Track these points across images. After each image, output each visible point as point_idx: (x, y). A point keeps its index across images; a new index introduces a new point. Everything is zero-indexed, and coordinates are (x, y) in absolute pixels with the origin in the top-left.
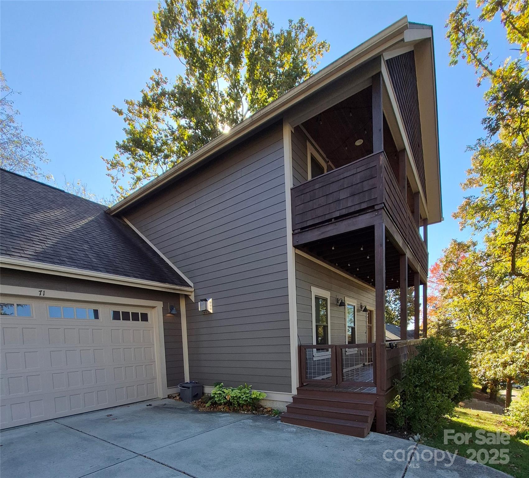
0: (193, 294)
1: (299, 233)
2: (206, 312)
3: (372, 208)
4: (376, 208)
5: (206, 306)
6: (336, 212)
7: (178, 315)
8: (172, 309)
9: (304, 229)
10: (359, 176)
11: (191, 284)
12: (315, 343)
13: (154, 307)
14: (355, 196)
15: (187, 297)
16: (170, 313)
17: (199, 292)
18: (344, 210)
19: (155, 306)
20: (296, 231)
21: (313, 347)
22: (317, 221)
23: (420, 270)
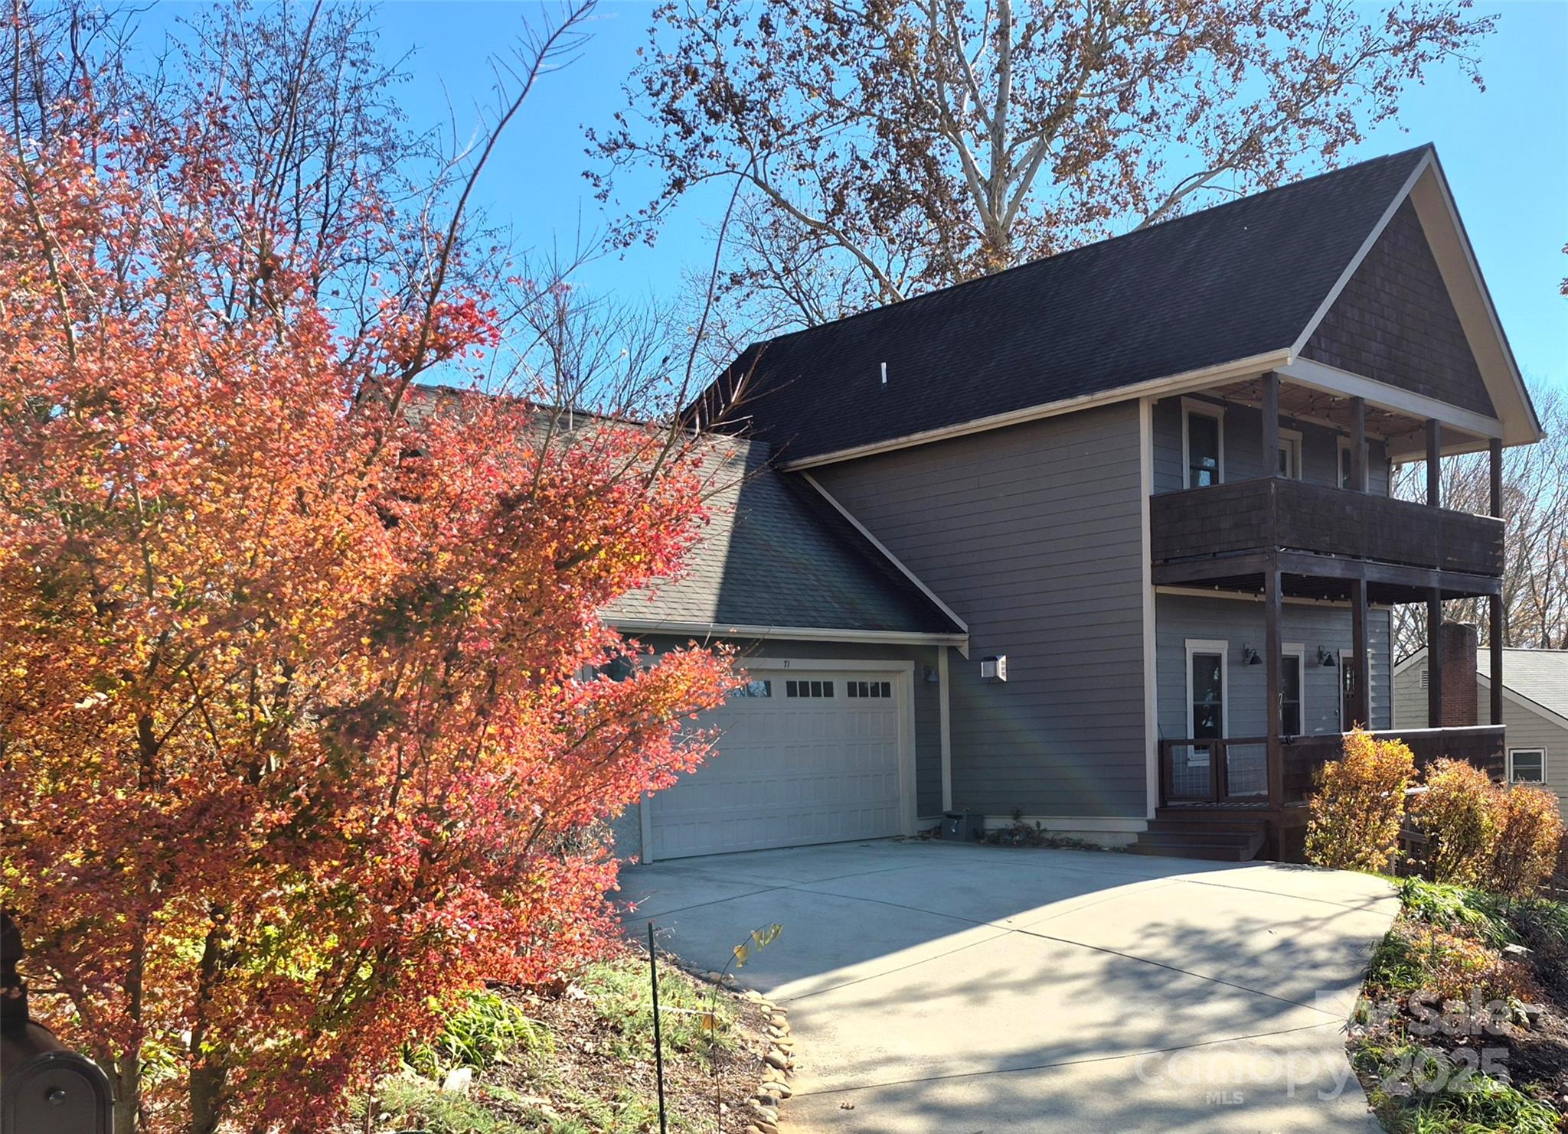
0: (966, 647)
5: (996, 671)
7: (937, 683)
8: (927, 673)
9: (1168, 562)
12: (1191, 736)
13: (899, 672)
15: (953, 651)
16: (925, 681)
19: (901, 670)
21: (1187, 742)
22: (1188, 553)
23: (1442, 581)
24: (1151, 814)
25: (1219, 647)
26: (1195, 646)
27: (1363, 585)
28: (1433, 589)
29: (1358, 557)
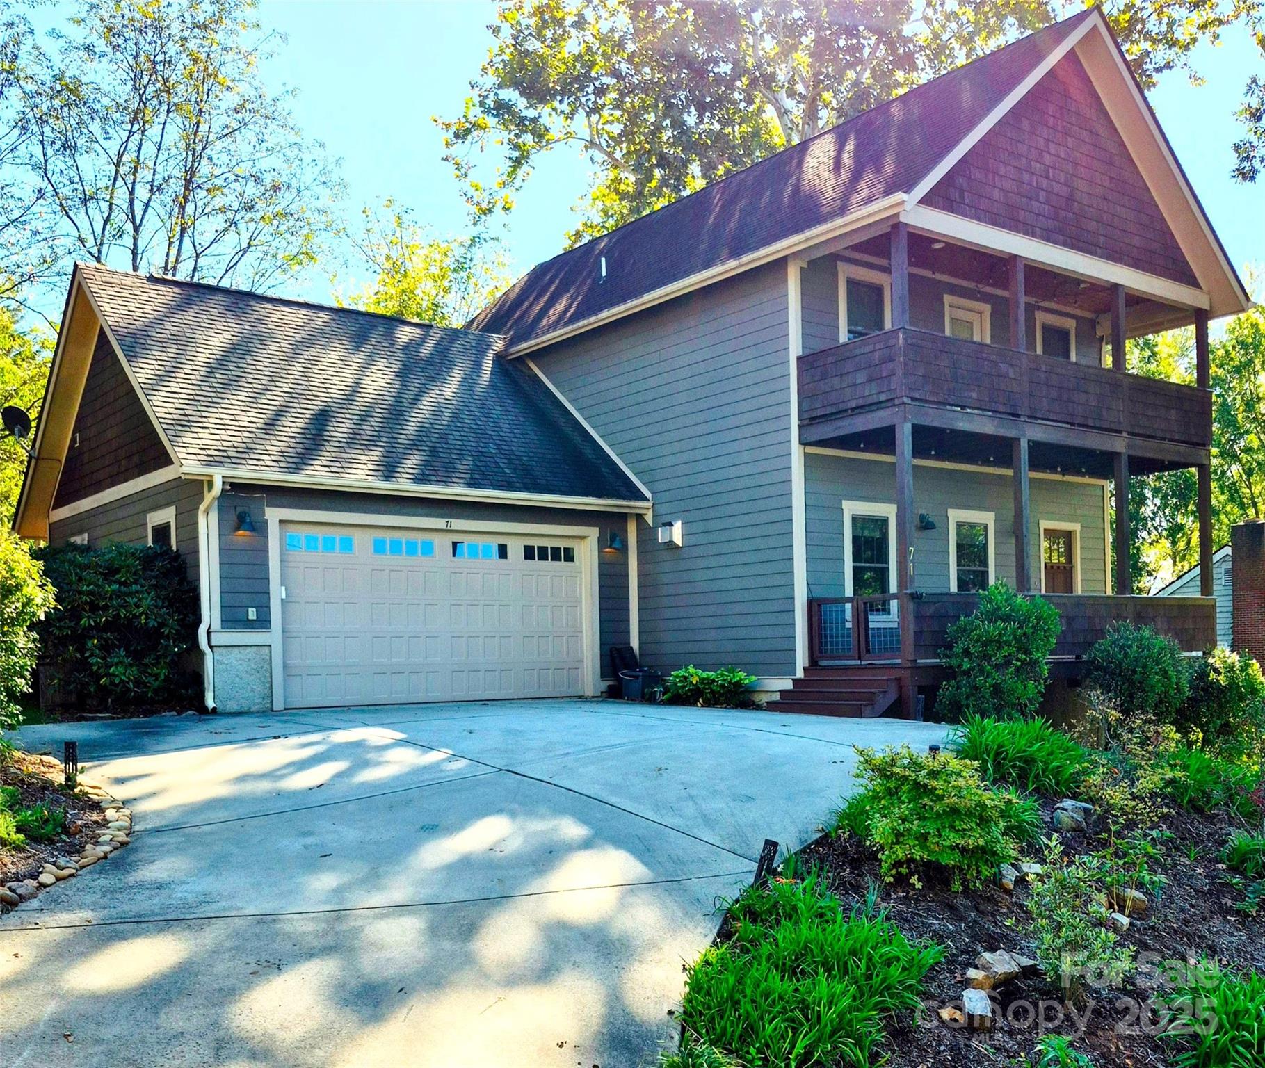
0: (650, 513)
1: (808, 425)
2: (670, 545)
3: (891, 402)
4: (897, 402)
5: (671, 536)
6: (853, 402)
7: (624, 549)
8: (613, 540)
9: (814, 420)
11: (648, 494)
13: (583, 538)
14: (874, 382)
15: (640, 518)
16: (610, 547)
17: (662, 509)
19: (586, 534)
20: (803, 422)
22: (829, 410)
23: (1129, 446)
24: (800, 674)
25: (888, 511)
26: (852, 508)
27: (1024, 444)
28: (1119, 454)
29: (1018, 416)
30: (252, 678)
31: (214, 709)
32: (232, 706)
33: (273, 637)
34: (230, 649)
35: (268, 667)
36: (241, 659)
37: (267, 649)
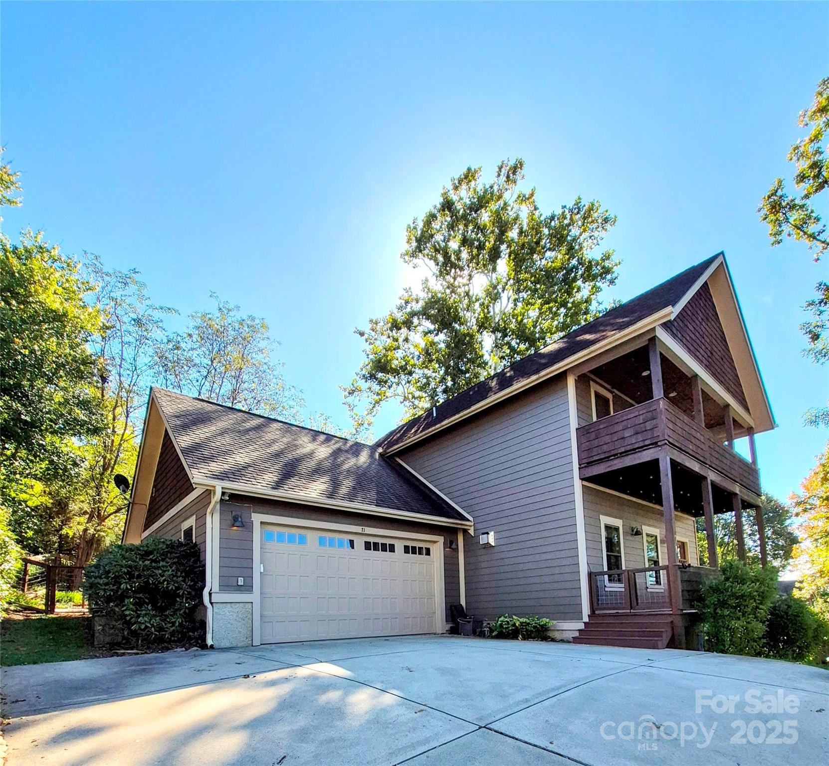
0: (472, 528)
1: (585, 467)
2: (487, 546)
3: (655, 444)
4: (659, 444)
5: (488, 540)
6: (622, 448)
7: (456, 550)
9: (590, 464)
10: (641, 417)
11: (471, 518)
13: (435, 542)
14: (639, 435)
16: (449, 547)
17: (479, 526)
18: (629, 447)
20: (583, 466)
21: (604, 573)
22: (603, 456)
23: (740, 491)
24: (586, 619)
25: (617, 523)
26: (605, 520)
27: (709, 481)
28: (737, 495)
30: (240, 624)
31: (212, 646)
32: (225, 644)
33: (255, 597)
34: (225, 605)
35: (251, 617)
36: (232, 611)
37: (250, 605)
